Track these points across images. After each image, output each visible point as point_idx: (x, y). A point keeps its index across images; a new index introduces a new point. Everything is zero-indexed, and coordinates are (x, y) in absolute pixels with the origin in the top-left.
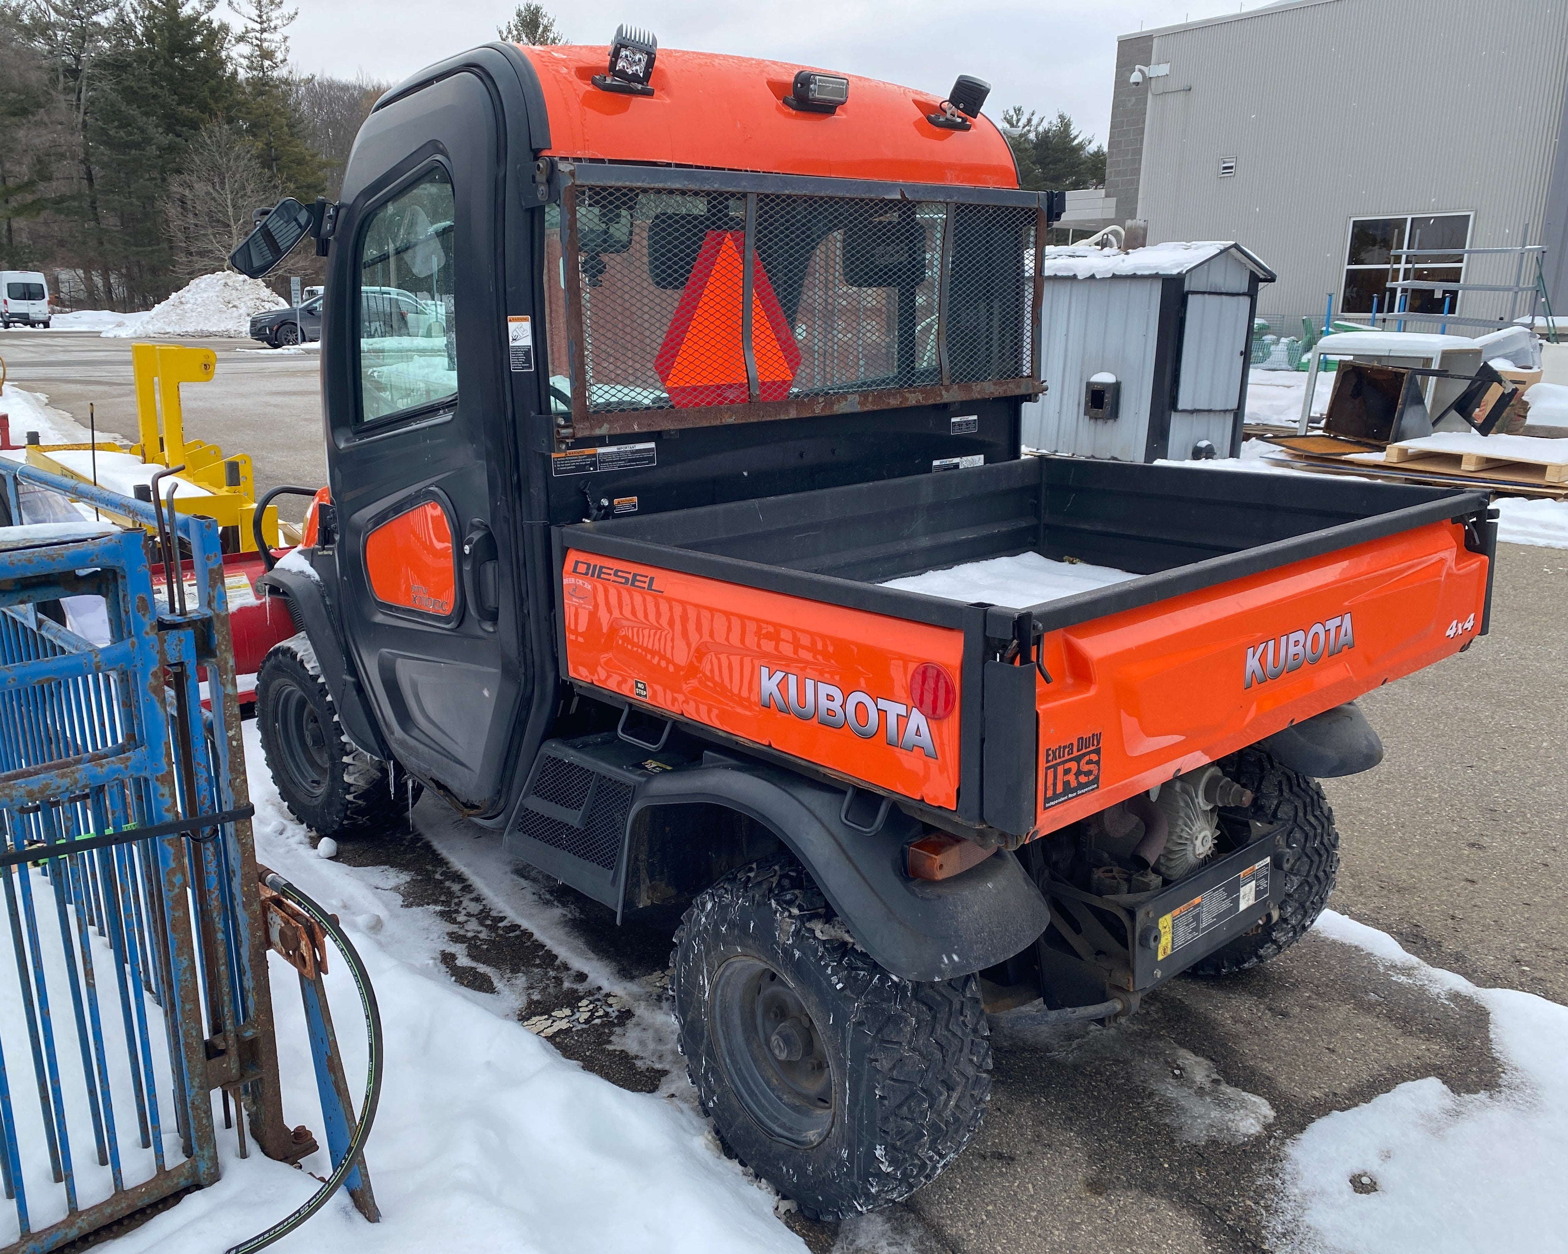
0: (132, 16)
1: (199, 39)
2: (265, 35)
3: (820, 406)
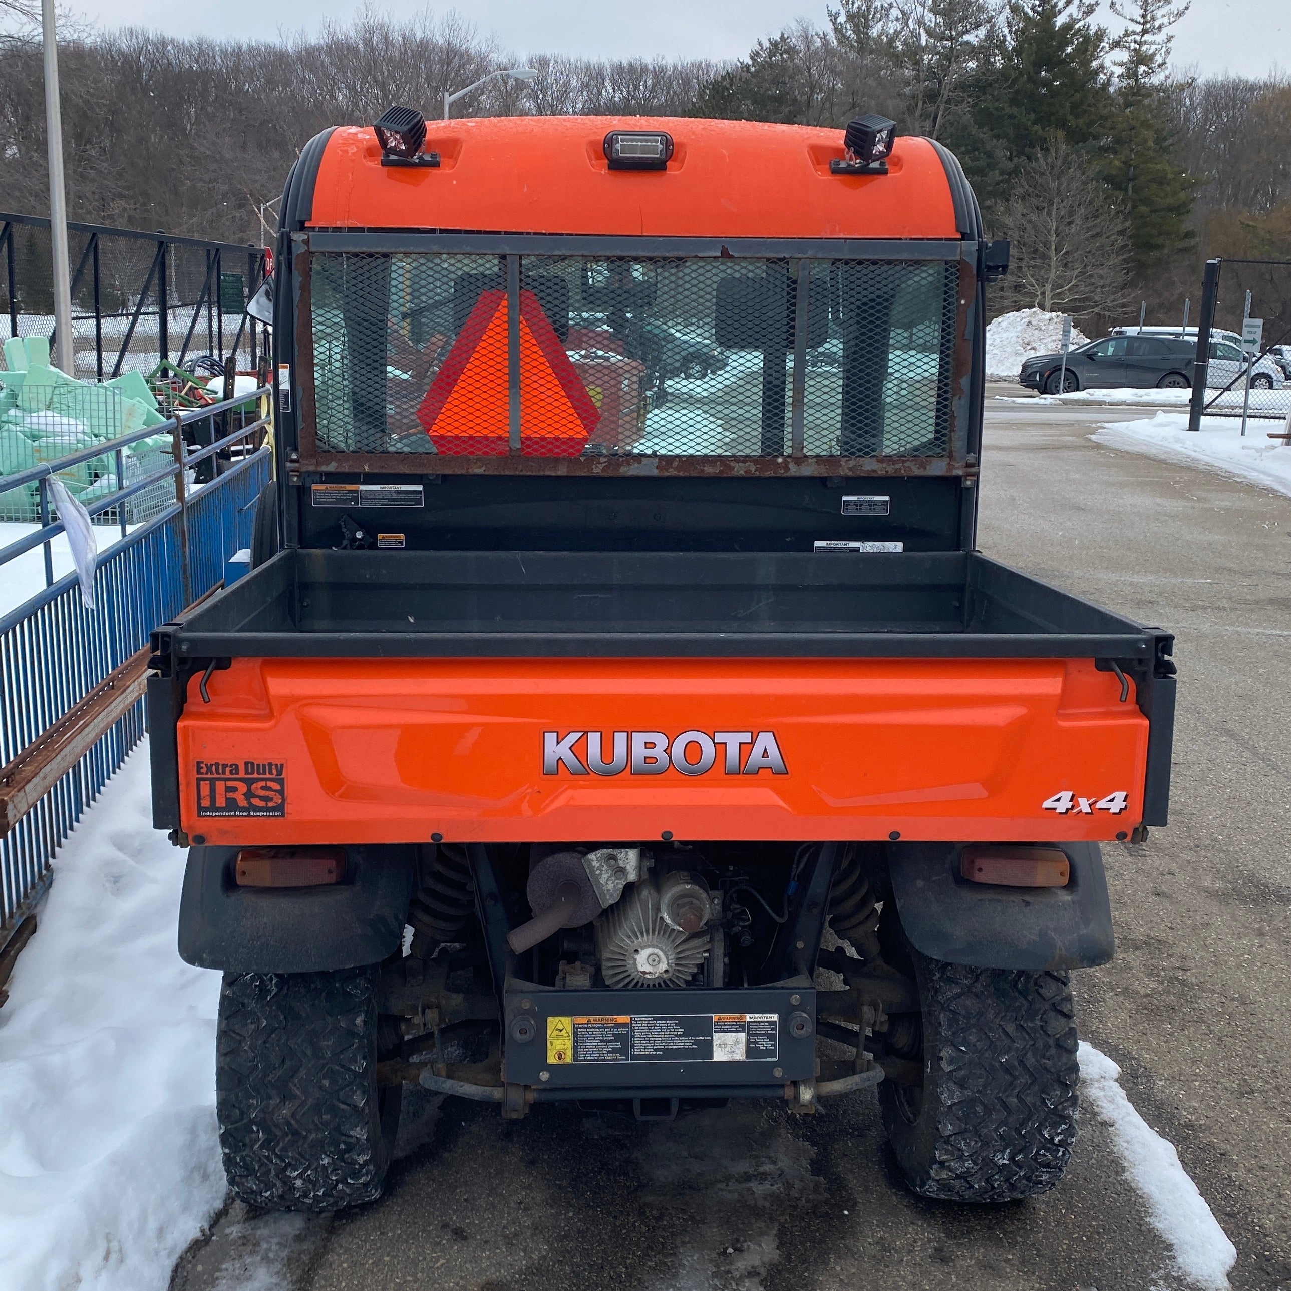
0: (1006, 31)
1: (1069, 50)
2: (1146, 37)
3: (601, 467)
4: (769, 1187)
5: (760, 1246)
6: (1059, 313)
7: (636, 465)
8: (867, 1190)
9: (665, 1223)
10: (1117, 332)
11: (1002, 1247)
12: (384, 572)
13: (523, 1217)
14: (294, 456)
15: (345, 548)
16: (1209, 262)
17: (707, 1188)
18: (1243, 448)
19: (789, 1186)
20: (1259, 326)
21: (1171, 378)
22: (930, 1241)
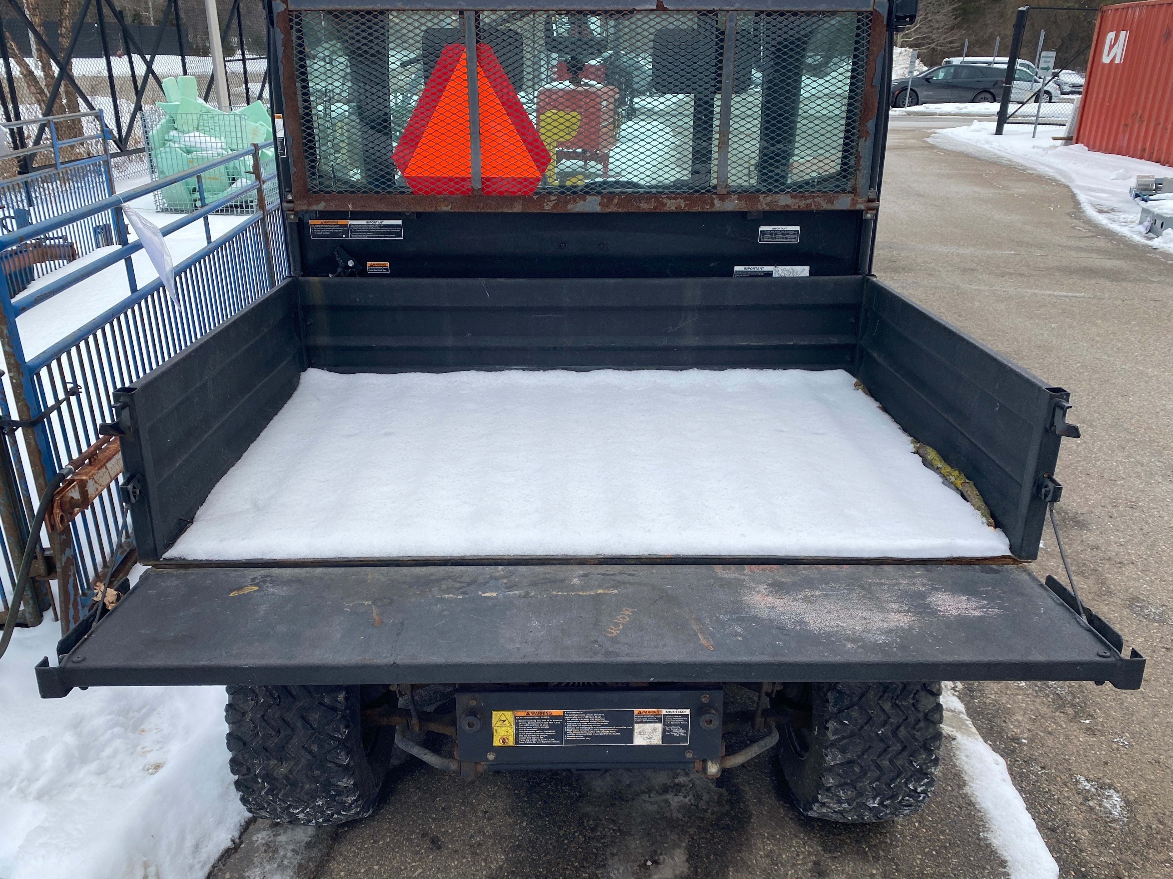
3: (551, 204)
4: (682, 798)
5: (673, 859)
6: (907, 48)
7: (582, 202)
8: (760, 801)
9: (598, 833)
10: (946, 62)
11: (868, 861)
12: (371, 296)
13: (487, 826)
14: (290, 197)
15: (339, 276)
16: (1020, 9)
17: (633, 799)
18: (1034, 147)
19: (698, 797)
20: (1052, 57)
21: (983, 95)
22: (810, 854)
